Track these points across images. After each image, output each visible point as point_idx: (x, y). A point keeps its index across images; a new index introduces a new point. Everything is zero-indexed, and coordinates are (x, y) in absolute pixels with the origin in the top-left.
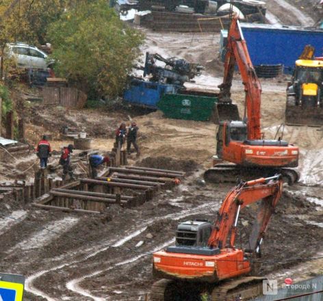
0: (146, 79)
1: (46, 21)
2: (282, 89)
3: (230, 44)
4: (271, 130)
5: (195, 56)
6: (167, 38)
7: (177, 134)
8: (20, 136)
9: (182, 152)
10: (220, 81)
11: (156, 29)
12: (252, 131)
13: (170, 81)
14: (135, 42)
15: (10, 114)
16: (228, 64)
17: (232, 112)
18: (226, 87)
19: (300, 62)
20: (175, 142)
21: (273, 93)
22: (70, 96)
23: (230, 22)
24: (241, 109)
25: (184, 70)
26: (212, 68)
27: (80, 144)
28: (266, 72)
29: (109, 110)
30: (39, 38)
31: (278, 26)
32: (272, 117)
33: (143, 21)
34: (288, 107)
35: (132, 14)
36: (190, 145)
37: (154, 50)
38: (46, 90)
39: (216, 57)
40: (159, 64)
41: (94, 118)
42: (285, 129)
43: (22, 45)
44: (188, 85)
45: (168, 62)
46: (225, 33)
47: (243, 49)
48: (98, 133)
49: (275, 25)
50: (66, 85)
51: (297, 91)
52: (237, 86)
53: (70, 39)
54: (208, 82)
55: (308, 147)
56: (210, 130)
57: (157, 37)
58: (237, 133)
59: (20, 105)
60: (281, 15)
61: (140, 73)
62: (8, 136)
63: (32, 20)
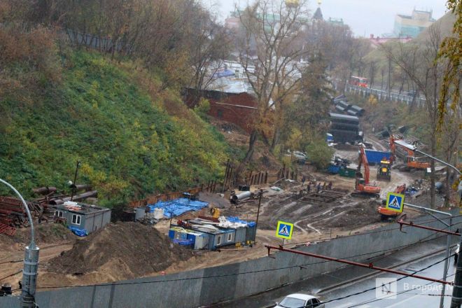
0: (335, 164)
1: (306, 145)
2: (376, 170)
3: (361, 155)
4: (372, 182)
5: (351, 158)
6: (342, 152)
7: (343, 181)
8: (296, 179)
9: (345, 187)
10: (357, 166)
11: (339, 149)
12: (366, 182)
13: (342, 165)
14: (332, 153)
15: (293, 173)
16: (360, 161)
17: (360, 175)
18: (359, 168)
19: (382, 162)
20: (342, 184)
21: (373, 170)
22: (311, 168)
23: (361, 148)
24: (363, 175)
25: (346, 162)
26: (355, 162)
27: (314, 183)
28: (372, 164)
29: (323, 173)
30: (303, 150)
31: (376, 150)
32: (373, 178)
33: (335, 147)
34: (378, 175)
35: (332, 144)
36: (347, 185)
37: (338, 155)
38: (304, 166)
39: (357, 158)
40: (339, 160)
41: (318, 175)
42: (376, 182)
43: (298, 152)
44: (348, 167)
45: (342, 160)
46: (360, 152)
47: (365, 156)
48: (319, 179)
49: (375, 150)
50: (311, 164)
51: (381, 170)
52: (362, 168)
53: (312, 151)
54: (354, 166)
55: (383, 187)
56: (354, 181)
57: (339, 151)
58: (362, 182)
59: (296, 170)
60: (377, 147)
61: (333, 162)
62: (292, 179)
63: (301, 145)
